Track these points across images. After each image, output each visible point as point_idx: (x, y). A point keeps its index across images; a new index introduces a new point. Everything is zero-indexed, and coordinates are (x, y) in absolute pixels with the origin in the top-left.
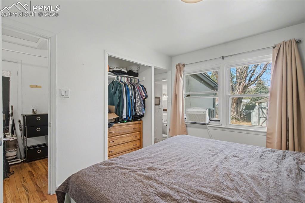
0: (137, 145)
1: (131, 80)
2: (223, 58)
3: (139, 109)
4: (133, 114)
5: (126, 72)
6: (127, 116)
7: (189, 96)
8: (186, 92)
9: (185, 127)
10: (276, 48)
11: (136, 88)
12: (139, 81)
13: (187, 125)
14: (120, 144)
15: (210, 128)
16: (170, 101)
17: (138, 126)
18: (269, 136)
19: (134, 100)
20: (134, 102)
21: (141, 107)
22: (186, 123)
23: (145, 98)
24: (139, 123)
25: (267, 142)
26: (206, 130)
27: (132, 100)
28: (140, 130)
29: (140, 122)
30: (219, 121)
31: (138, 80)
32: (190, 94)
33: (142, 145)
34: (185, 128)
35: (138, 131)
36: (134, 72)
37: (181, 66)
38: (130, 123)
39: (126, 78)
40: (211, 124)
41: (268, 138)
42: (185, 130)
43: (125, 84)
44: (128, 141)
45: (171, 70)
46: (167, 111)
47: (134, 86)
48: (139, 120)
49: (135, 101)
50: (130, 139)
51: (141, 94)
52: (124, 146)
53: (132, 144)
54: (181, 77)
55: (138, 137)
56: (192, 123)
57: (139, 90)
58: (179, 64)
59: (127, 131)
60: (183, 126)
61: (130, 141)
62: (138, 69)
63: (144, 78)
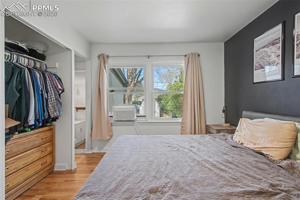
0: (48, 163)
1: (35, 64)
2: (148, 58)
3: (55, 108)
4: (44, 117)
5: (26, 50)
6: (36, 120)
7: (112, 91)
8: (109, 87)
9: (110, 126)
10: (186, 57)
11: (47, 77)
12: (46, 68)
13: (113, 124)
14: (21, 169)
15: (137, 124)
16: (90, 97)
17: (48, 134)
18: (183, 125)
19: (46, 94)
20: (46, 98)
21: (57, 105)
22: (111, 122)
23: (62, 93)
24: (49, 130)
25: (182, 130)
26: (133, 127)
27: (42, 94)
28: (51, 140)
29: (51, 128)
30: (145, 116)
31: (46, 65)
32: (114, 90)
33: (55, 160)
34: (110, 128)
35: (49, 141)
36: (38, 52)
37: (105, 58)
38: (37, 131)
39: (26, 60)
40: (138, 120)
41: (182, 127)
42: (111, 130)
43: (29, 69)
44: (34, 160)
45: (91, 60)
46: (85, 109)
47: (44, 75)
48: (48, 124)
49: (48, 96)
50: (37, 155)
51: (55, 87)
52: (27, 170)
53: (40, 163)
54: (106, 70)
55: (49, 149)
56: (117, 121)
57: (52, 80)
58: (103, 55)
59: (32, 144)
60: (109, 126)
61: (37, 159)
62: (45, 49)
63: (57, 63)
